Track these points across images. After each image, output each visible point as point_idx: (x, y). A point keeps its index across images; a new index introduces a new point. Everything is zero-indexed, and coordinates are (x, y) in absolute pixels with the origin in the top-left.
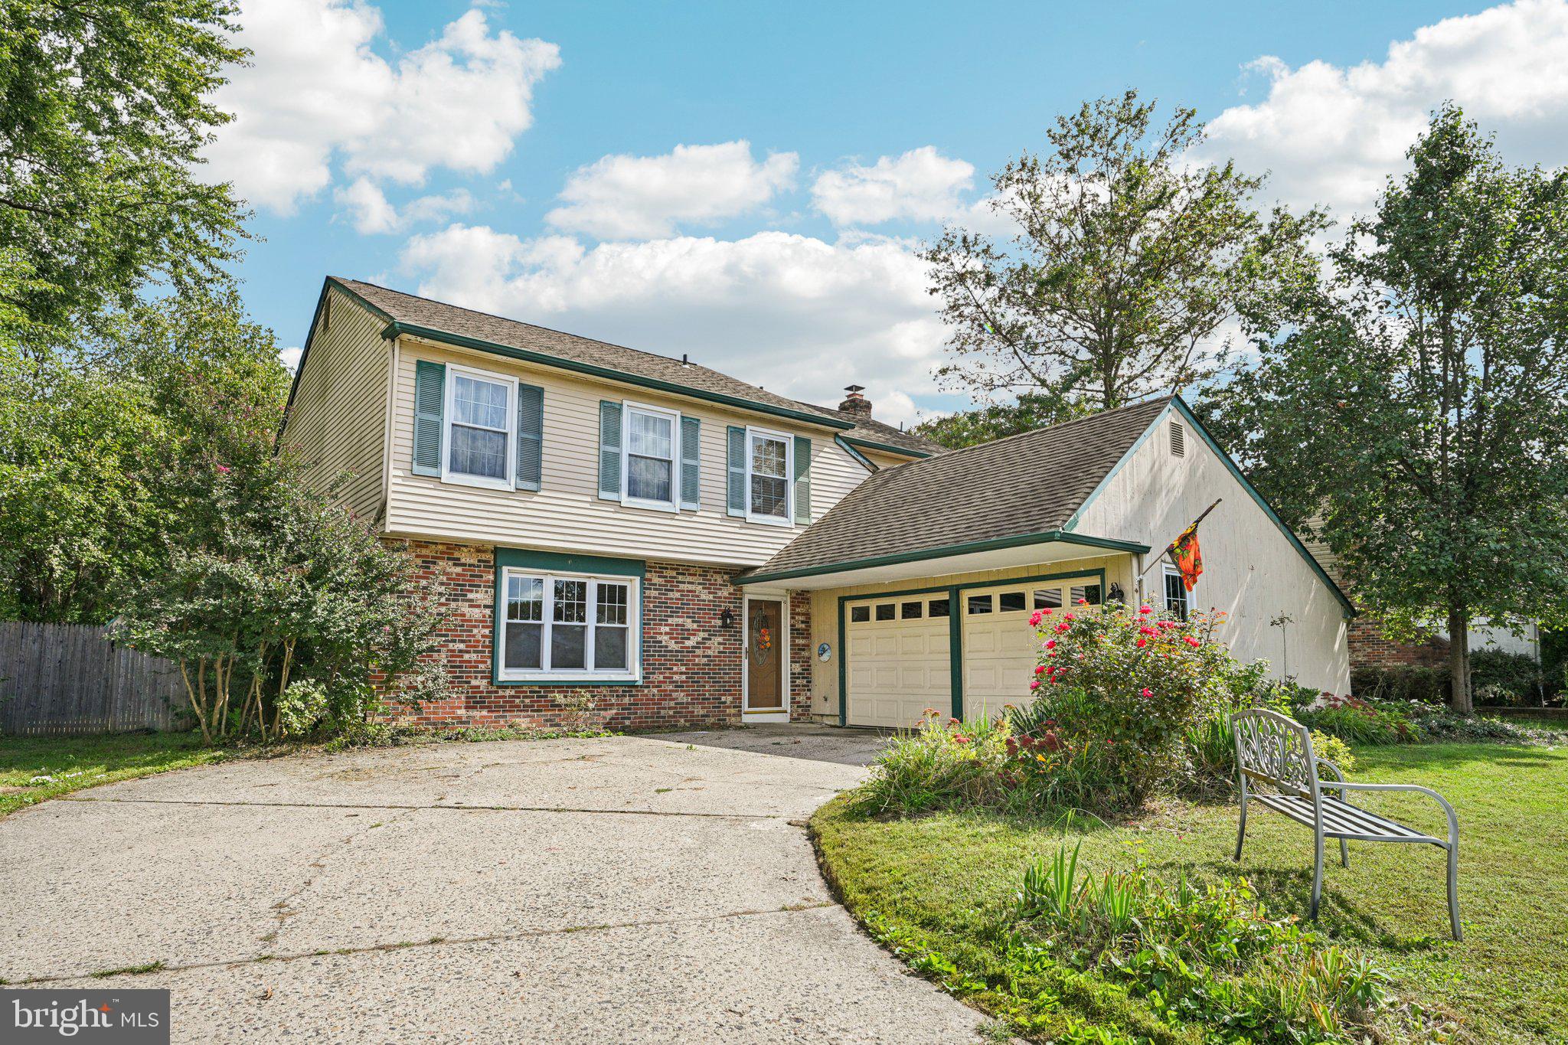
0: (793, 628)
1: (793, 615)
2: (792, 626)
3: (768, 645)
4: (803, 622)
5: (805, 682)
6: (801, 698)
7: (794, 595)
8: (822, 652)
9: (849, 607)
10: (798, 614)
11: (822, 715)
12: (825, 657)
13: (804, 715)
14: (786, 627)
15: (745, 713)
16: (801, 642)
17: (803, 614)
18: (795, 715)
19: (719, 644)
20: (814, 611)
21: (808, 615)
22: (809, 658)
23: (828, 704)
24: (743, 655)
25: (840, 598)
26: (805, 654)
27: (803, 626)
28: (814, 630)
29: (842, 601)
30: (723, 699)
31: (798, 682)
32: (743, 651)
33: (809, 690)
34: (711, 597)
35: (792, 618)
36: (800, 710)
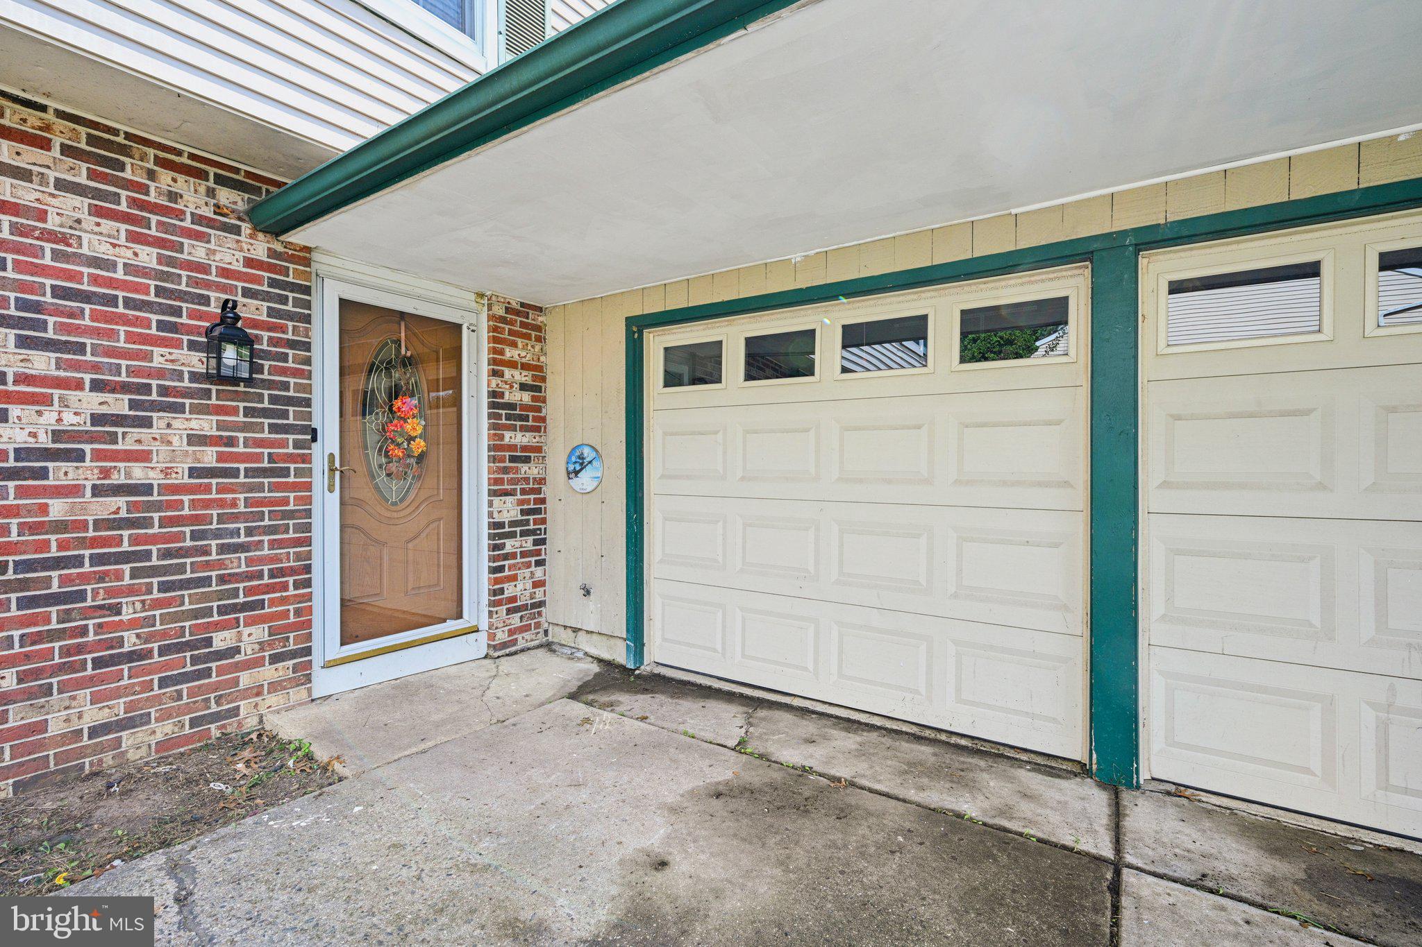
0: (496, 399)
1: (498, 366)
2: (493, 394)
3: (419, 446)
4: (523, 387)
5: (528, 544)
6: (520, 589)
7: (499, 311)
8: (577, 466)
9: (656, 343)
10: (512, 364)
11: (576, 630)
12: (586, 480)
13: (526, 628)
14: (475, 396)
15: (328, 665)
16: (520, 438)
17: (525, 367)
18: (502, 636)
19: (196, 440)
20: (554, 361)
21: (537, 370)
22: (542, 481)
23: (592, 603)
24: (319, 479)
25: (630, 321)
26: (530, 470)
27: (526, 397)
28: (553, 409)
29: (637, 327)
30: (221, 640)
31: (510, 545)
32: (319, 464)
33: (540, 563)
34: (148, 256)
35: (495, 373)
36: (515, 620)
